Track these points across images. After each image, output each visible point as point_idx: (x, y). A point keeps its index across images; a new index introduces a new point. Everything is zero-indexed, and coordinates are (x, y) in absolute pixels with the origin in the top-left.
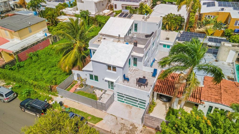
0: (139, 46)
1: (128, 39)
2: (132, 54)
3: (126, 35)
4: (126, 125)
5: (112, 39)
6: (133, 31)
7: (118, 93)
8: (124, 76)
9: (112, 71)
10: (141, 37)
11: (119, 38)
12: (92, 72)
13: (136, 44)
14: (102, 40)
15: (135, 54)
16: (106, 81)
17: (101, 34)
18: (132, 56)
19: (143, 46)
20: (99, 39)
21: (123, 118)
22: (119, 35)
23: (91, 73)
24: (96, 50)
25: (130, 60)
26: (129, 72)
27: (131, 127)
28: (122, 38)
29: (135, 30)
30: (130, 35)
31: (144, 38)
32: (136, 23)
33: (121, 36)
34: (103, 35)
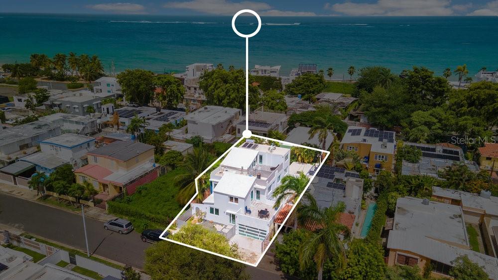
0: (262, 178)
1: (251, 171)
2: (254, 186)
3: (250, 167)
4: (246, 253)
5: (235, 172)
6: (258, 163)
7: (239, 225)
8: (246, 208)
9: (234, 203)
10: (266, 170)
11: (242, 170)
12: (213, 204)
13: (259, 177)
14: (223, 172)
15: (257, 186)
16: (227, 214)
17: (223, 166)
18: (255, 189)
19: (265, 179)
20: (221, 171)
21: (243, 248)
22: (242, 167)
23: (212, 206)
24: (218, 182)
25: (252, 192)
26: (252, 205)
27: (251, 255)
28: (245, 171)
29: (260, 161)
30: (254, 167)
31: (269, 170)
32: (261, 154)
33: (244, 168)
34: (225, 167)
